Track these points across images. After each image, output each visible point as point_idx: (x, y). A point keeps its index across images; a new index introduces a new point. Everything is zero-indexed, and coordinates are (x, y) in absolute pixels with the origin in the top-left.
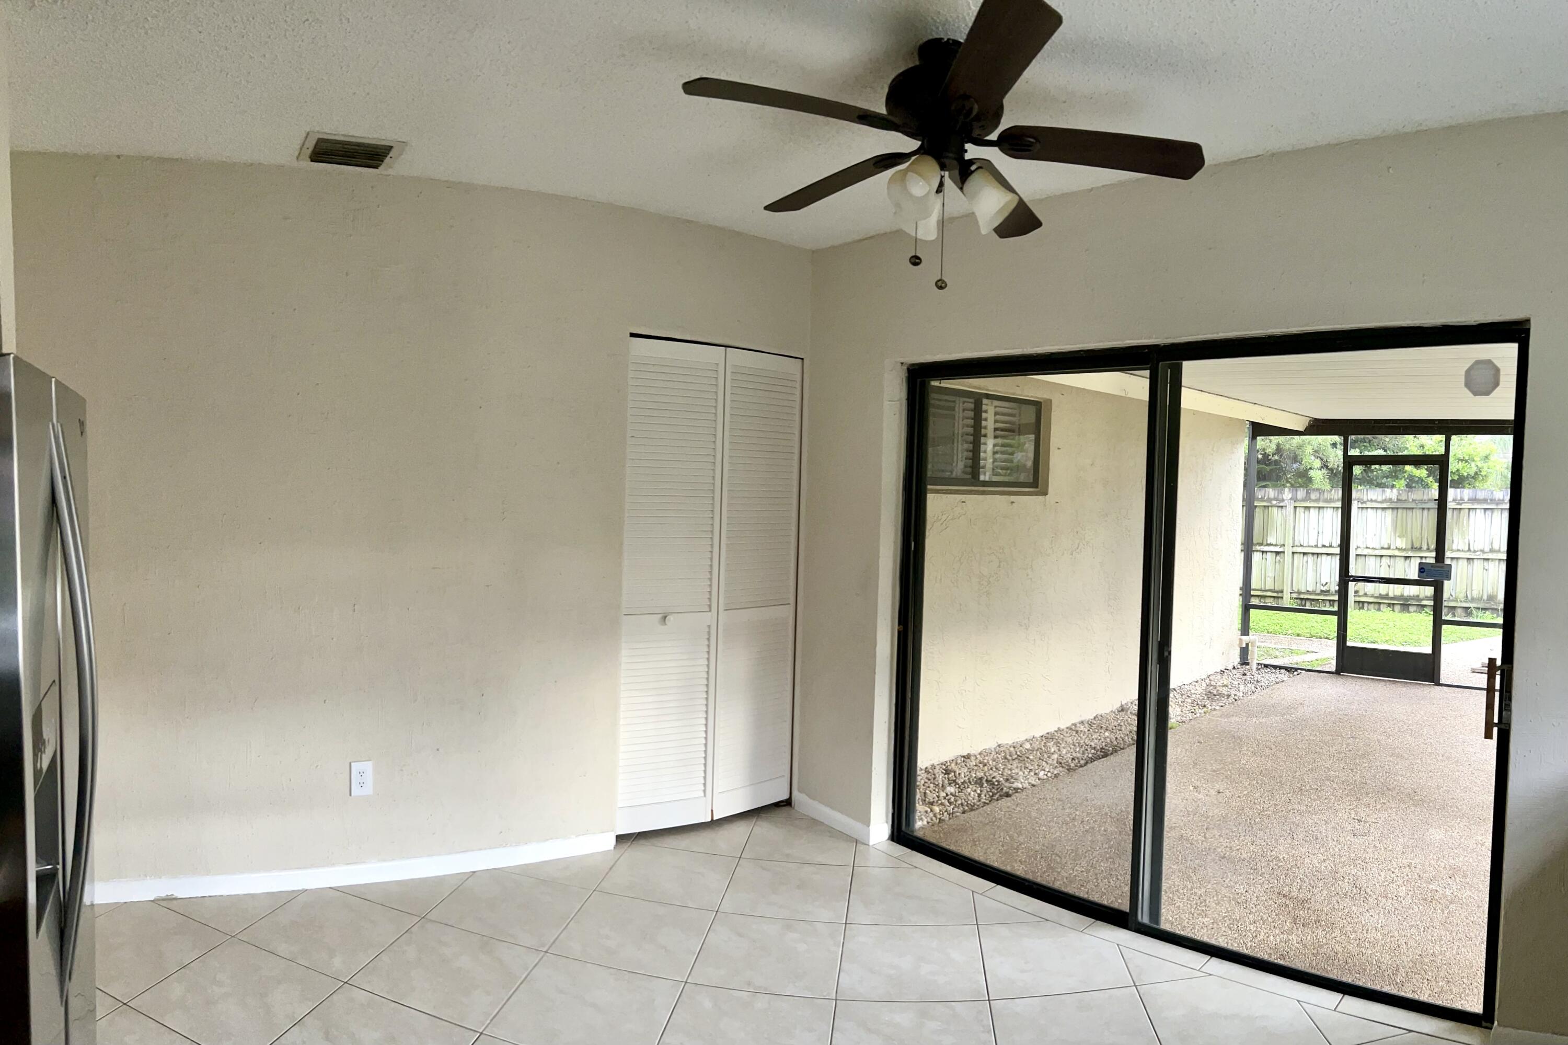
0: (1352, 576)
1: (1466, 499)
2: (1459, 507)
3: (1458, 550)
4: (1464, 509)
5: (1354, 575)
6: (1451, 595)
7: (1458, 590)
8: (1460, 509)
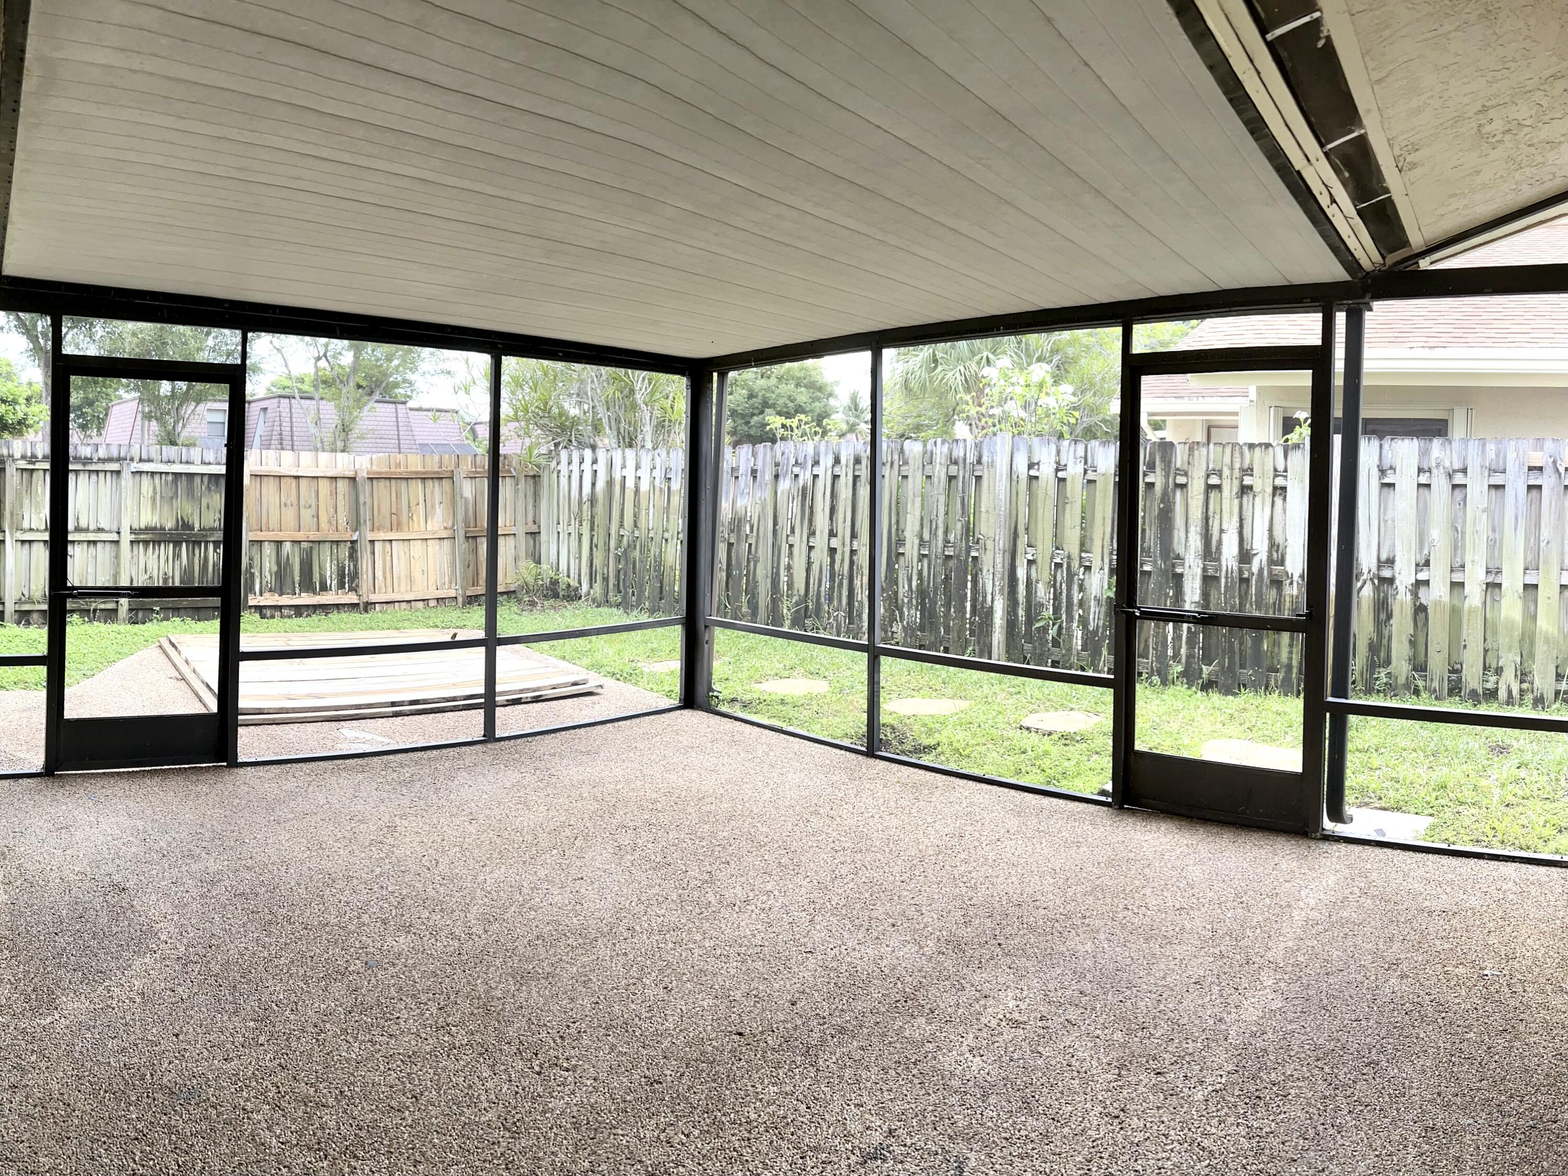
0: (74, 588)
1: (40, 456)
2: (31, 467)
3: (31, 530)
4: (38, 470)
5: (77, 584)
6: (23, 595)
7: (33, 587)
8: (32, 470)
